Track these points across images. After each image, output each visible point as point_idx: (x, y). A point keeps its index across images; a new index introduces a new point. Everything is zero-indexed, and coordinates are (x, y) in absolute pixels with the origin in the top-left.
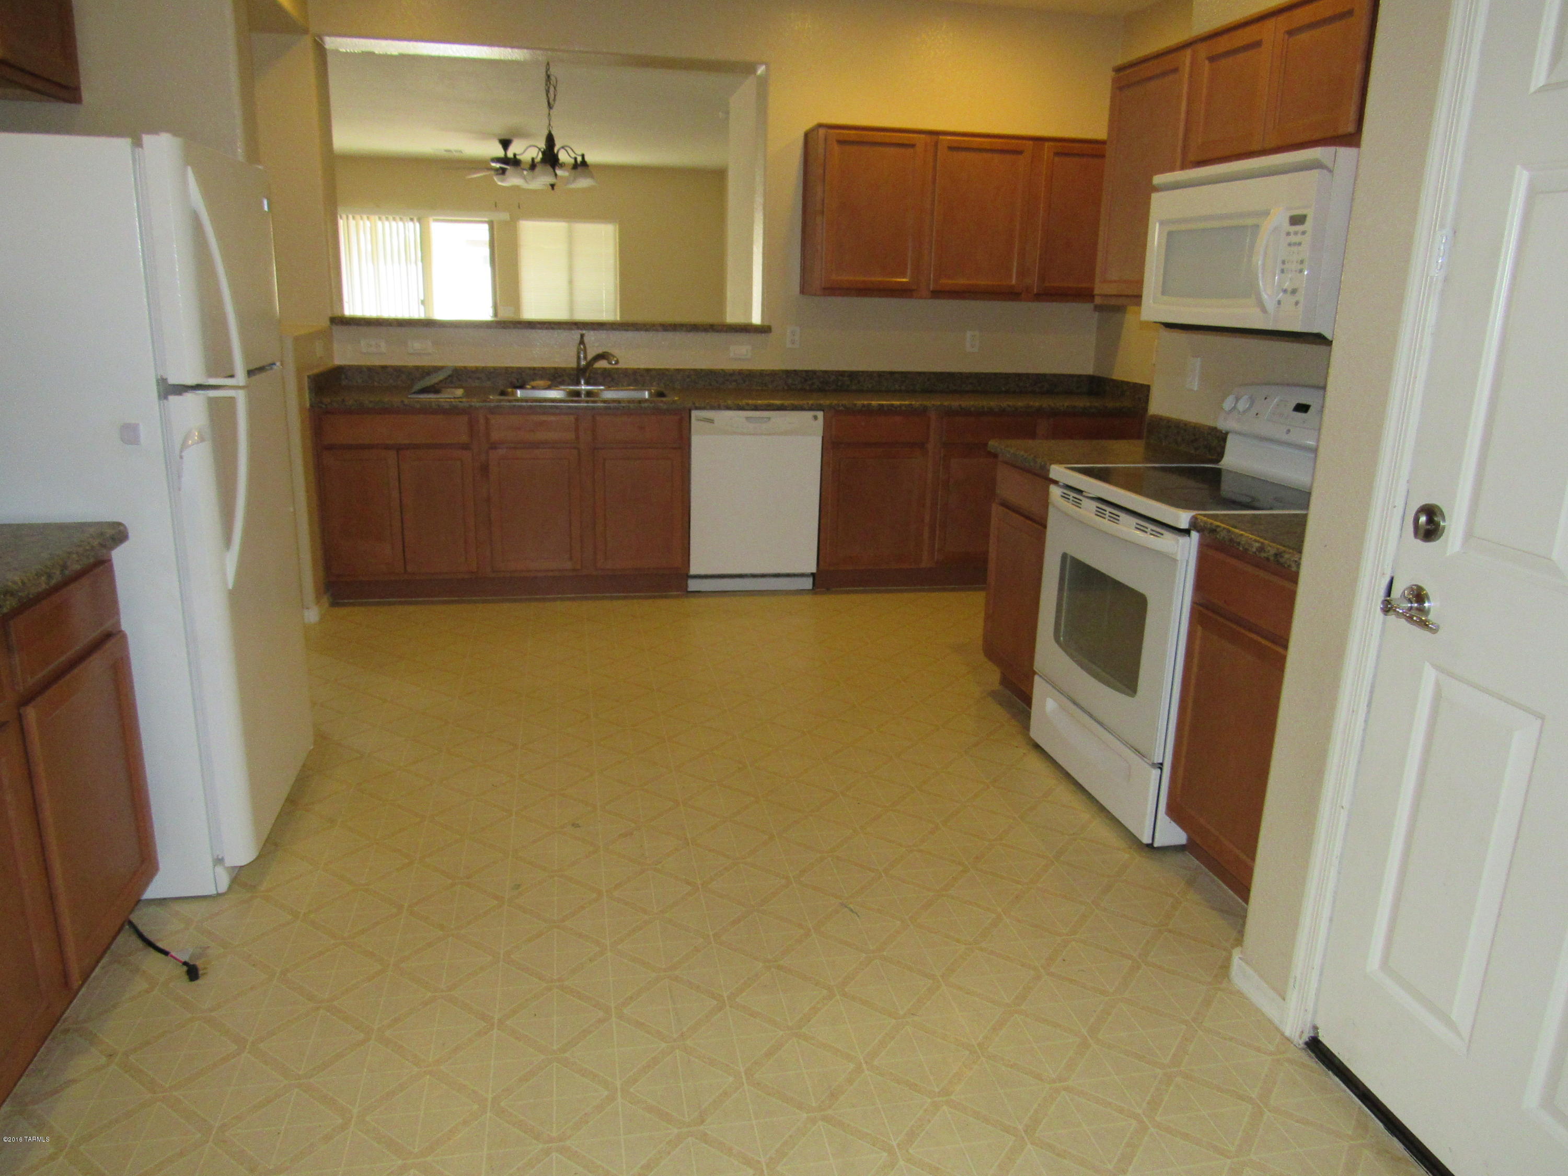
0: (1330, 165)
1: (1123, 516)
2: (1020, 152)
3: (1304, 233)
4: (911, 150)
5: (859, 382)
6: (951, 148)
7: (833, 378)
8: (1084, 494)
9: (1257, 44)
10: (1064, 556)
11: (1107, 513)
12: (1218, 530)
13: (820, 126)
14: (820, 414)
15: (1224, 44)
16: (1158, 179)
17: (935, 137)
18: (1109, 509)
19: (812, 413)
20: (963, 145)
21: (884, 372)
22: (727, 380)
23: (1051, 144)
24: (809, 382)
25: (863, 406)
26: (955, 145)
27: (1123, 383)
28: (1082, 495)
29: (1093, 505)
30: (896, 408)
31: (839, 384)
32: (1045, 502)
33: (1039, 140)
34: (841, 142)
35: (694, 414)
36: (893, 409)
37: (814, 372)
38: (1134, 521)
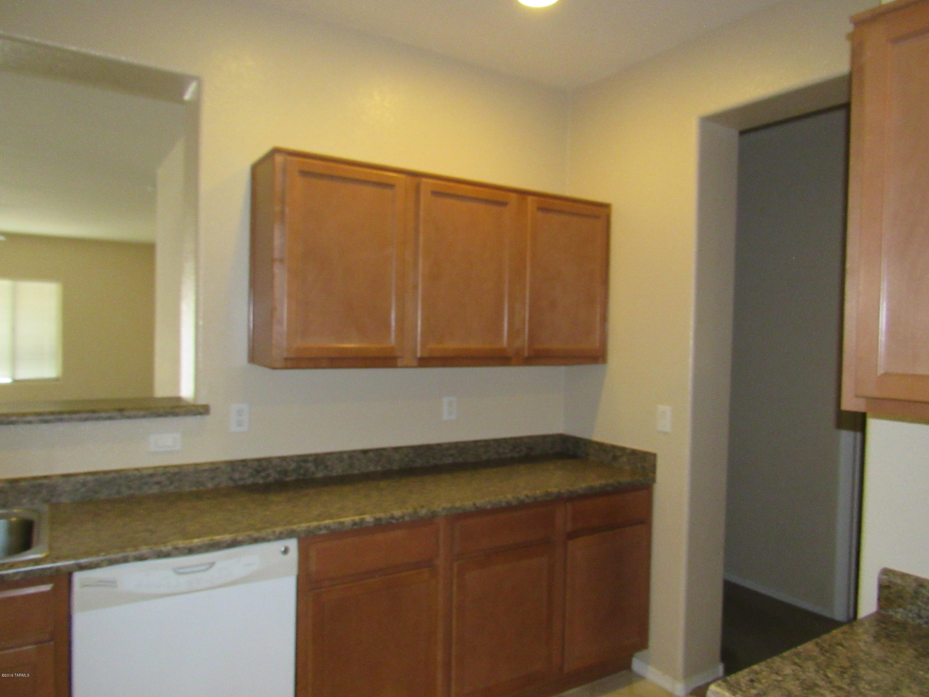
2: (503, 204)
4: (388, 192)
5: (326, 467)
6: (436, 193)
7: (293, 466)
13: (276, 151)
14: (293, 544)
17: (416, 178)
19: (280, 545)
20: (446, 191)
21: (354, 451)
22: (146, 483)
23: (534, 198)
24: (263, 474)
25: (355, 524)
26: (440, 190)
30: (397, 520)
31: (302, 472)
33: (523, 193)
34: (305, 173)
35: (78, 577)
36: (394, 521)
37: (269, 460)
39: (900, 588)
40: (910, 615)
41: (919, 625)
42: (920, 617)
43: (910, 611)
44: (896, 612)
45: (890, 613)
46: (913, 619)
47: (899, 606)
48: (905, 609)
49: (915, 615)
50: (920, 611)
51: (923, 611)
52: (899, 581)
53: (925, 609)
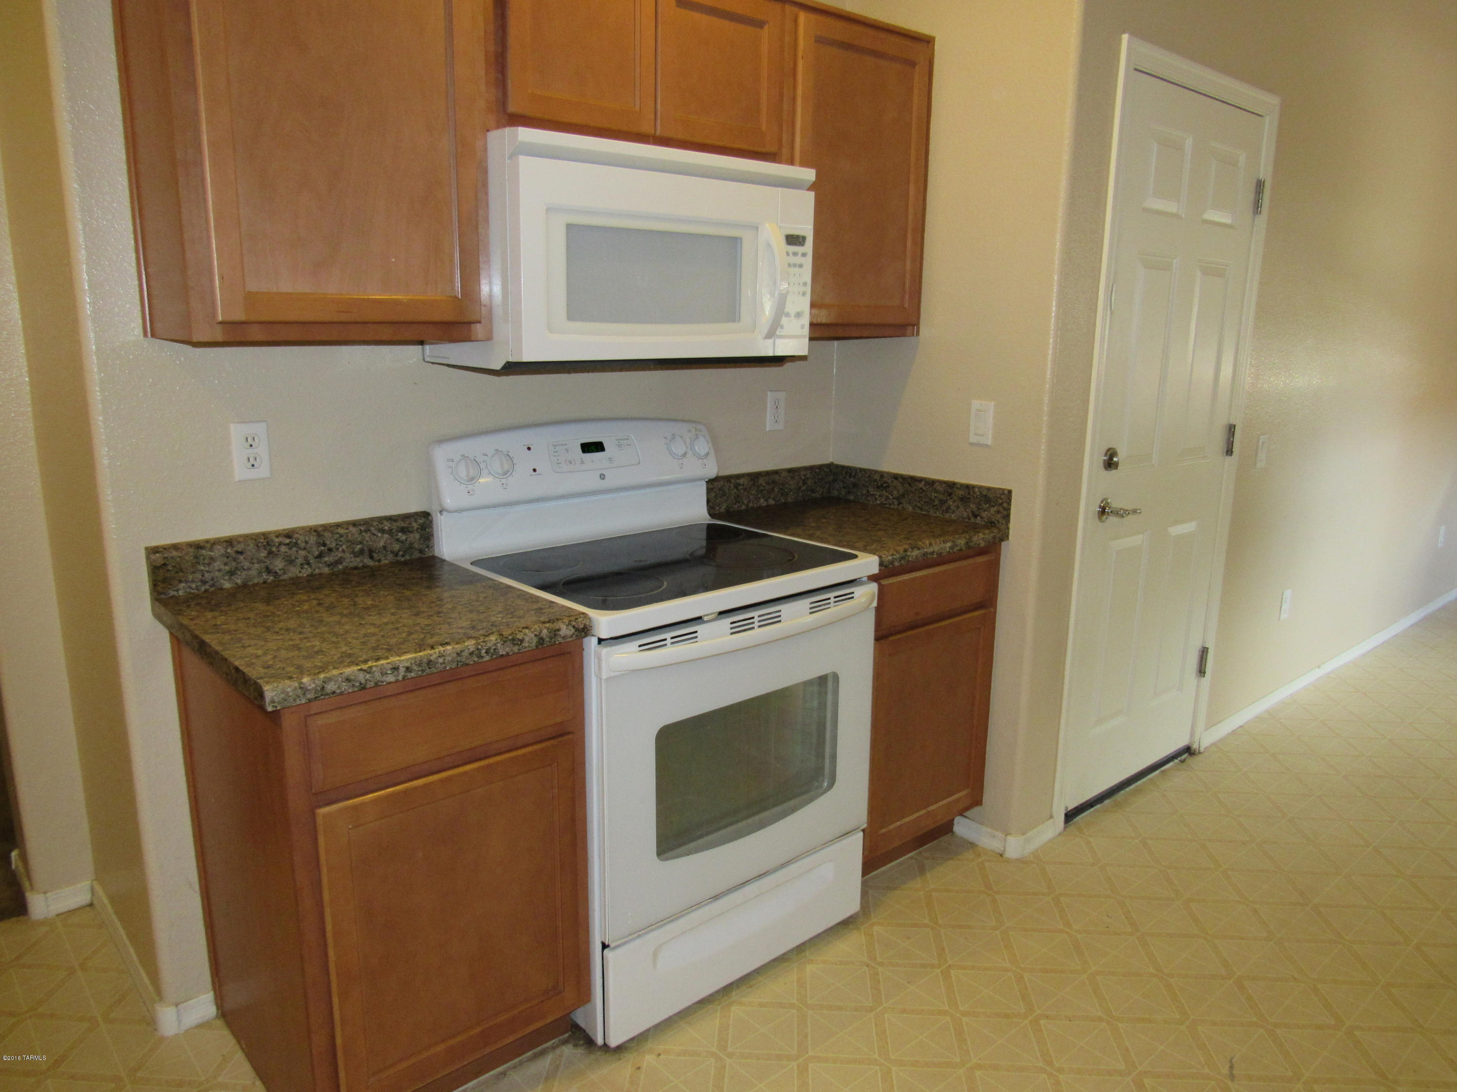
1: (787, 607)
3: (804, 255)
11: (757, 620)
18: (758, 613)
29: (725, 624)
38: (806, 603)
39: (178, 559)
40: (194, 586)
41: (206, 591)
42: (204, 582)
43: (193, 581)
44: (177, 591)
45: (172, 594)
46: (197, 588)
47: (180, 582)
48: (186, 582)
49: (199, 584)
50: (203, 576)
51: (207, 575)
52: (175, 553)
53: (208, 572)
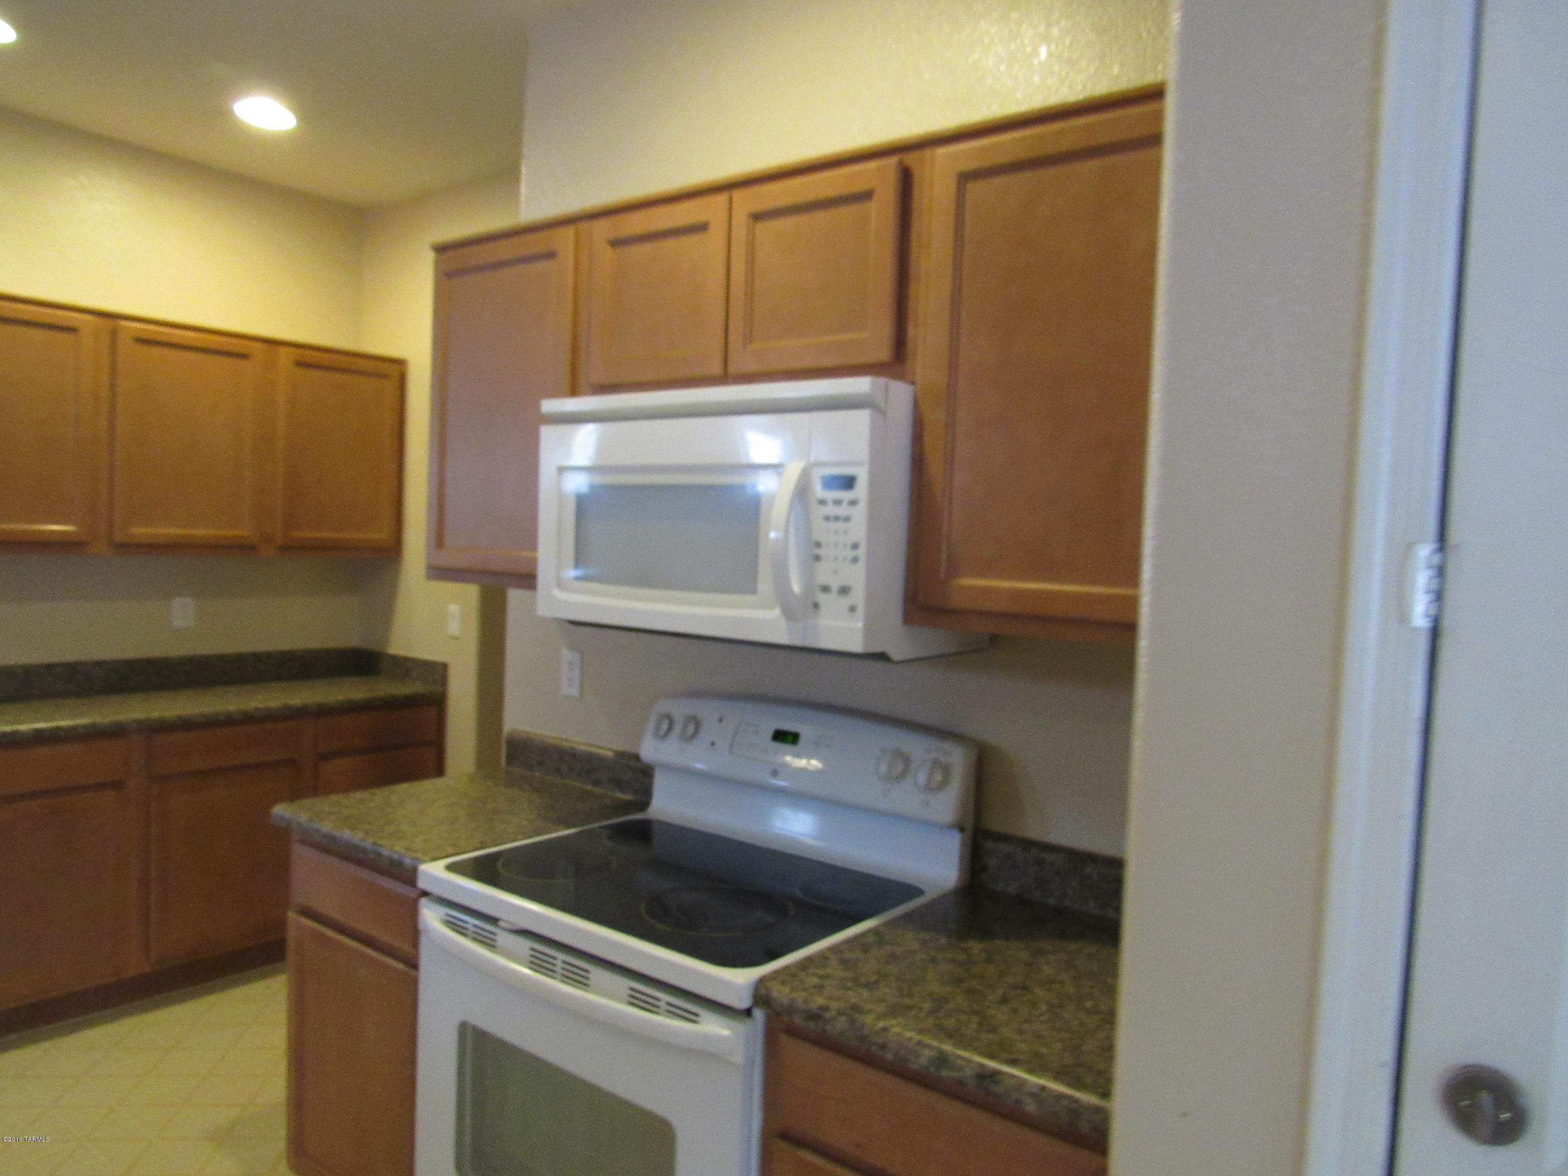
0: (882, 405)
1: (597, 974)
2: (245, 356)
3: (853, 503)
4: (67, 337)
6: (138, 341)
8: (502, 924)
9: (701, 228)
10: (465, 1029)
11: (559, 964)
12: (827, 1015)
15: (637, 223)
16: (549, 406)
17: (109, 322)
18: (561, 956)
20: (158, 338)
23: (292, 350)
26: (150, 336)
27: (407, 660)
28: (498, 926)
29: (524, 945)
32: (414, 932)
33: (271, 343)
38: (624, 984)
